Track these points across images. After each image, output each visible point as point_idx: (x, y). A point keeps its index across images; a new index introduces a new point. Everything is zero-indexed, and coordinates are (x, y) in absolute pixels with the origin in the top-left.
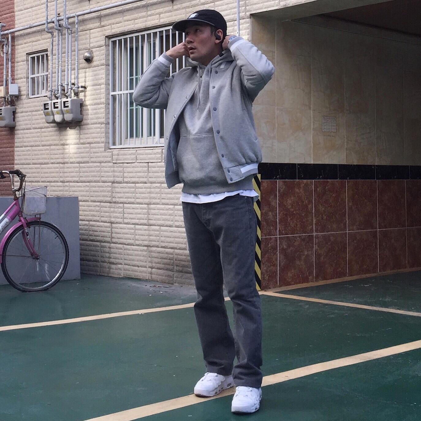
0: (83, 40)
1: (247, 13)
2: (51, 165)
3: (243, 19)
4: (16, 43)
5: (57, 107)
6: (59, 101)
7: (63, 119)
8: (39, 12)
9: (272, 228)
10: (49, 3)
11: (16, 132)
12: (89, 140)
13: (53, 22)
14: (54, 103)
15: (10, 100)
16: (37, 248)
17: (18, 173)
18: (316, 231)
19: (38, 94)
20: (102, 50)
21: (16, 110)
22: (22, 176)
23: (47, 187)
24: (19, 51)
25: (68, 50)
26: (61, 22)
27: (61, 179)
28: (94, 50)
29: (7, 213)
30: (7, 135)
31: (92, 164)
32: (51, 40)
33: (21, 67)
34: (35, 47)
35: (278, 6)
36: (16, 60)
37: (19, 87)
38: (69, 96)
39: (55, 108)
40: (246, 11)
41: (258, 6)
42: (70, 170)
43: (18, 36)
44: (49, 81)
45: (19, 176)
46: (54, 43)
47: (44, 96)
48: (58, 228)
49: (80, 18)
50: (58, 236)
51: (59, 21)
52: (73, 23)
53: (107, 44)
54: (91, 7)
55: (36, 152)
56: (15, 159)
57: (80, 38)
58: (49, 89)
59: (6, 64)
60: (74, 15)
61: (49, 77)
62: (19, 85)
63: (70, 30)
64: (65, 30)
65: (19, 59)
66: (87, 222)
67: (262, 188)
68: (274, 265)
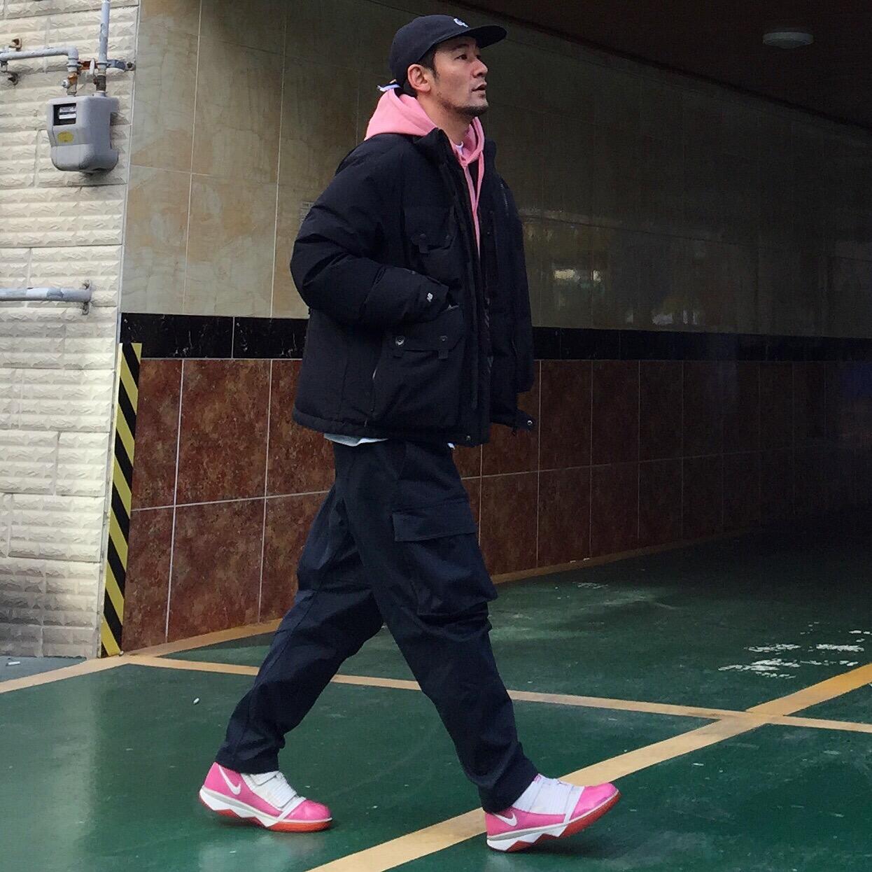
9: (160, 484)
18: (271, 490)
67: (141, 379)
68: (159, 584)
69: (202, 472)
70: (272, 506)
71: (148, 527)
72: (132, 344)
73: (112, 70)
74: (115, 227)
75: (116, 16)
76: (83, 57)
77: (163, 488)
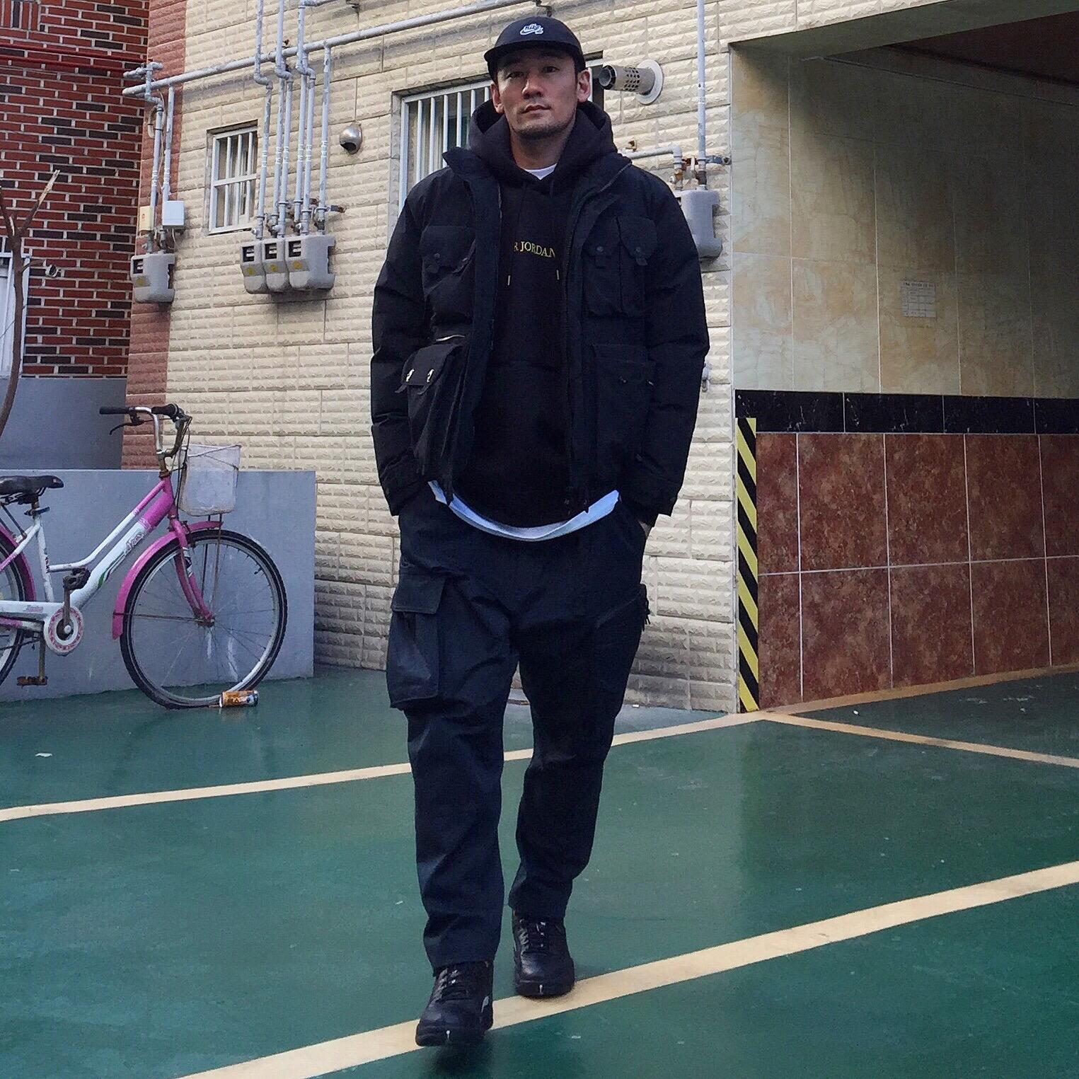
0: (340, 99)
1: (722, 41)
2: (253, 394)
3: (714, 54)
4: (185, 107)
5: (274, 256)
6: (279, 240)
7: (288, 286)
8: (241, 36)
9: (785, 551)
10: (264, 18)
11: (174, 314)
12: (345, 335)
13: (273, 60)
14: (267, 246)
15: (163, 237)
16: (211, 597)
17: (172, 412)
18: (895, 559)
19: (230, 224)
20: (381, 125)
21: (176, 263)
22: (182, 419)
23: (240, 447)
24: (190, 125)
25: (305, 122)
26: (291, 61)
27: (277, 428)
28: (364, 123)
29: (141, 509)
30: (152, 322)
31: (349, 392)
32: (267, 100)
33: (192, 161)
34: (230, 116)
35: (792, 25)
36: (182, 145)
37: (187, 209)
38: (302, 229)
39: (269, 256)
40: (718, 37)
41: (748, 25)
42: (297, 405)
43: (190, 91)
44: (256, 195)
45: (174, 421)
46: (272, 107)
47: (244, 230)
48: (264, 547)
49: (337, 51)
50: (261, 569)
51: (285, 57)
52: (320, 62)
53: (396, 108)
54: (362, 25)
55: (218, 363)
56: (168, 379)
57: (334, 95)
58: (257, 213)
59: (160, 155)
60: (321, 43)
61: (257, 186)
62: (188, 203)
63: (312, 77)
64: (300, 77)
65: (190, 144)
66: (334, 535)
67: (758, 452)
68: (791, 645)
69: (824, 540)
70: (896, 576)
71: (776, 592)
72: (747, 419)
73: (712, 166)
74: (724, 310)
75: (712, 115)
76: (686, 155)
77: (787, 555)
